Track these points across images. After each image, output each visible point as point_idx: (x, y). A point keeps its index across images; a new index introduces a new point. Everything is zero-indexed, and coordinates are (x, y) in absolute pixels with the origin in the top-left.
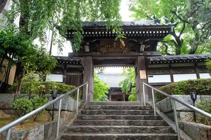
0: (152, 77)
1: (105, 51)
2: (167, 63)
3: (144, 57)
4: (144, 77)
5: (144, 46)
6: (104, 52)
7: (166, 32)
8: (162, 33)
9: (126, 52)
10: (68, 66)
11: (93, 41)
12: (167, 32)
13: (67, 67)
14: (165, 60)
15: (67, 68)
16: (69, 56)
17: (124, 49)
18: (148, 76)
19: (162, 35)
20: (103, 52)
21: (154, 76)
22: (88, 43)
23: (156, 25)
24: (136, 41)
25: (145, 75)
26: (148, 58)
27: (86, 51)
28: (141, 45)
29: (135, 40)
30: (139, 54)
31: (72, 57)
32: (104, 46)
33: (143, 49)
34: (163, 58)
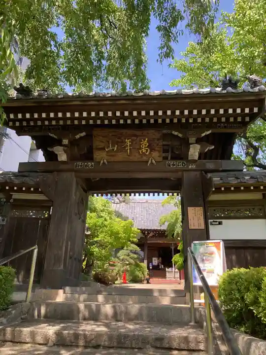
0: (220, 223)
1: (105, 161)
2: (257, 189)
3: (198, 173)
4: (199, 225)
5: (198, 147)
6: (102, 162)
7: (251, 110)
8: (243, 115)
9: (154, 161)
10: (16, 196)
11: (78, 137)
12: (256, 110)
13: (13, 197)
14: (252, 181)
15: (11, 201)
16: (19, 172)
17: (150, 153)
18: (210, 221)
19: (243, 119)
20: (100, 162)
21: (224, 221)
22: (65, 142)
23: (225, 91)
24: (180, 135)
25: (202, 218)
26: (209, 175)
27: (59, 159)
28: (192, 144)
29: (176, 133)
30: (188, 167)
31: (26, 174)
32: (103, 149)
33: (197, 154)
34: (247, 178)
